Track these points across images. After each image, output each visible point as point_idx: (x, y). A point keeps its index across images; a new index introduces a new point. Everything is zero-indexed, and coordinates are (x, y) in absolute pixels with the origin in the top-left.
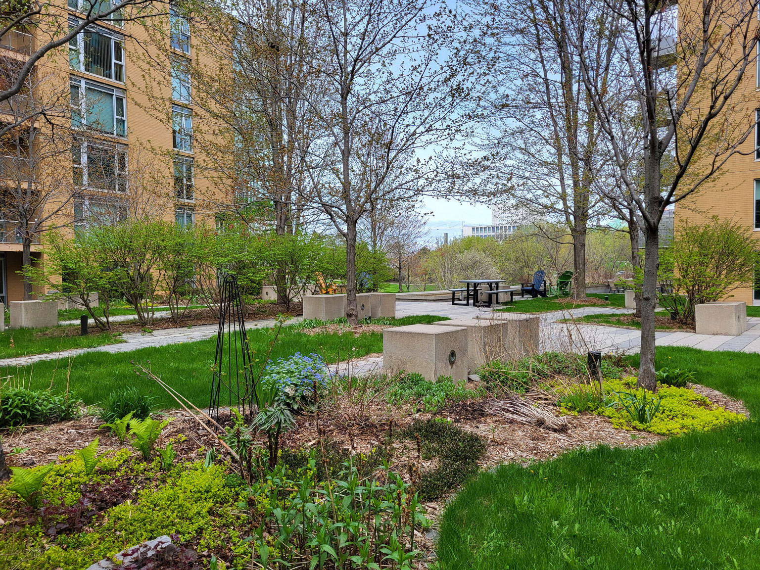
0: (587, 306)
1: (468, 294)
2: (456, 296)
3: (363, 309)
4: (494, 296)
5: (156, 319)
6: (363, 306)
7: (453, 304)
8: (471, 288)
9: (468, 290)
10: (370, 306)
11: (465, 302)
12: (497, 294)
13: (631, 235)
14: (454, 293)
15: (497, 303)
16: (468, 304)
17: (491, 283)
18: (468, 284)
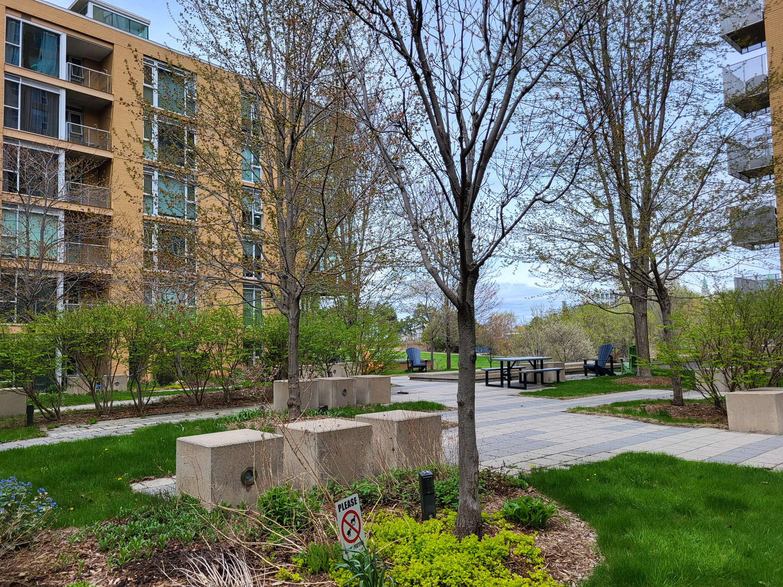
0: (646, 388)
1: (502, 374)
2: (490, 375)
3: (344, 395)
4: (539, 375)
5: (153, 404)
6: (345, 391)
7: (487, 385)
8: (505, 367)
9: (502, 369)
10: (354, 391)
11: (499, 383)
12: (542, 373)
13: (661, 305)
14: (487, 372)
15: (543, 383)
16: (502, 386)
17: (535, 361)
18: (502, 362)
